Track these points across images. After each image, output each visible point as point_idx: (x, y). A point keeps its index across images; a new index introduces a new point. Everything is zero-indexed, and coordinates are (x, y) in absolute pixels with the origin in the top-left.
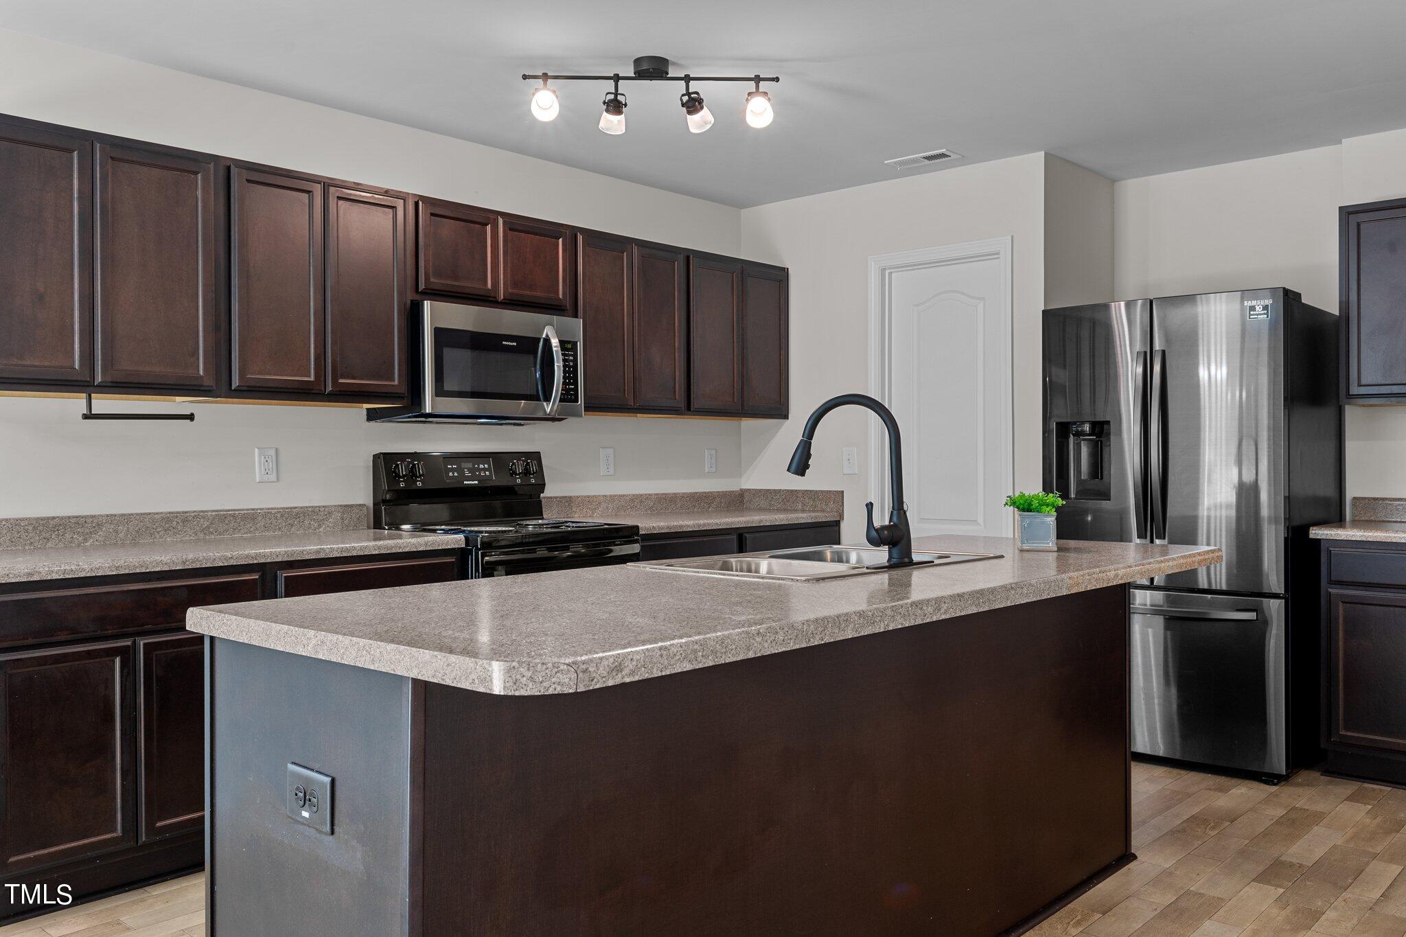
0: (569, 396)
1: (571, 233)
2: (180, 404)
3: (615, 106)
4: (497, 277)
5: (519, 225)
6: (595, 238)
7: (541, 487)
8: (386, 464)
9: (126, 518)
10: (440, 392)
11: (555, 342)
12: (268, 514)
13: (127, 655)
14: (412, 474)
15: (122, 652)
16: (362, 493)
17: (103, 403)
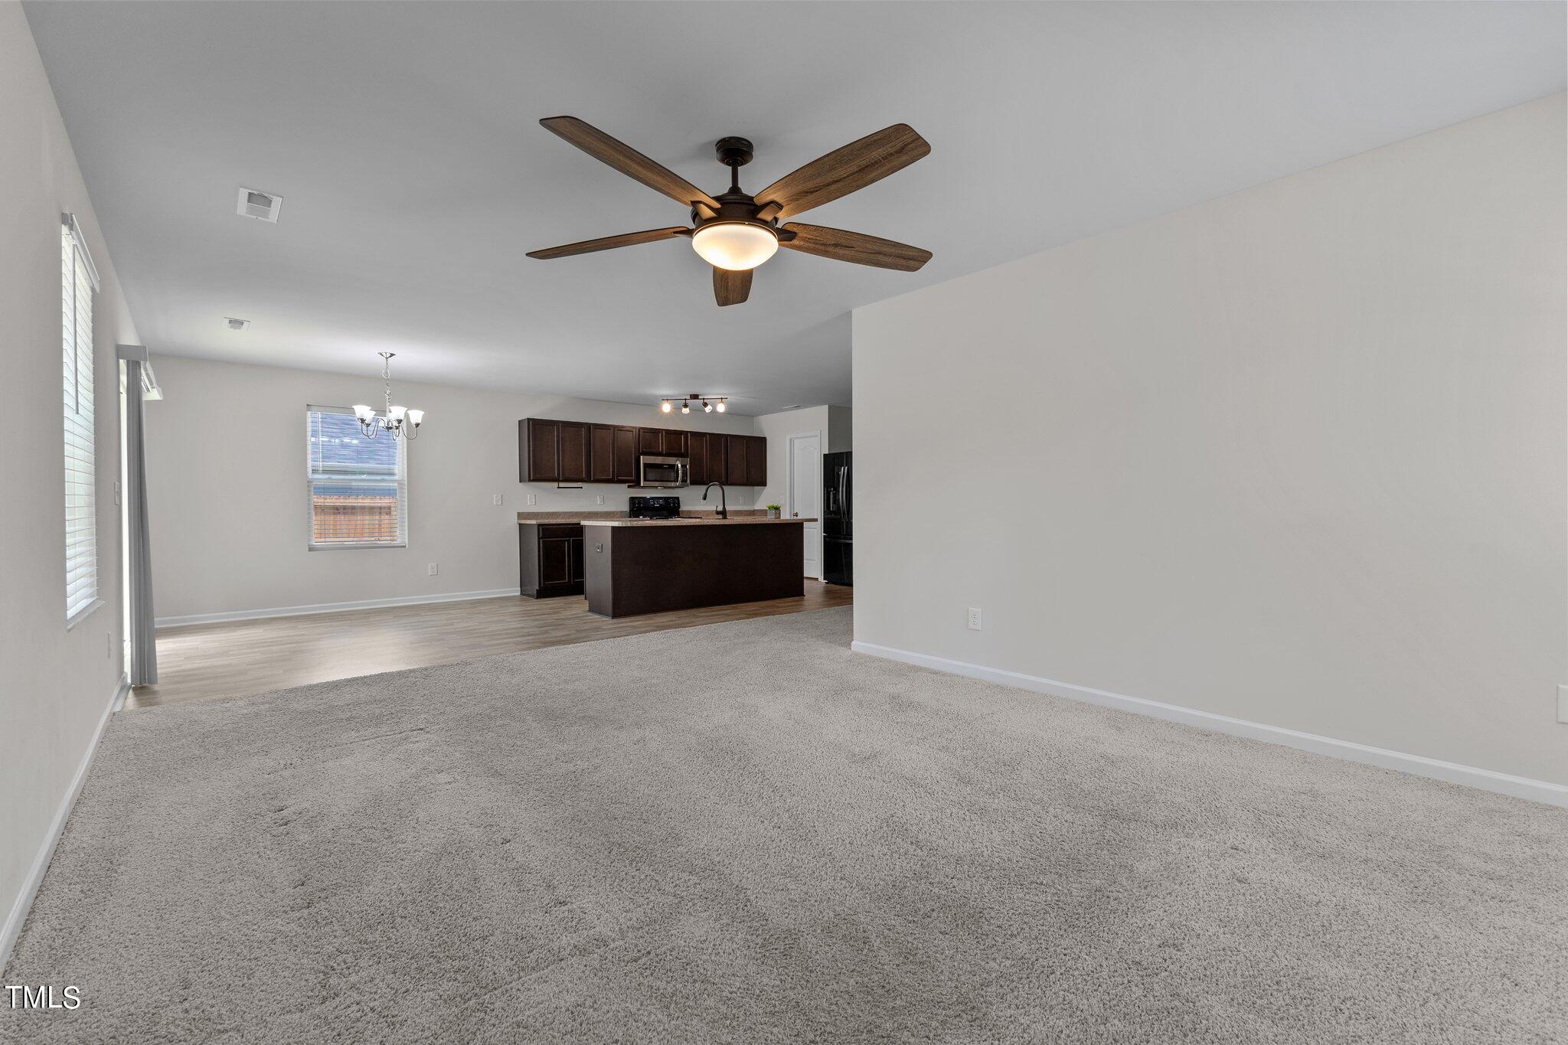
0: (684, 481)
1: (686, 433)
2: (579, 484)
3: (686, 406)
4: (662, 447)
5: (668, 432)
6: (694, 434)
7: (679, 506)
8: (632, 499)
9: (566, 513)
10: (645, 480)
11: (679, 465)
12: (601, 513)
13: (569, 541)
14: (639, 503)
15: (567, 541)
16: (626, 508)
17: (562, 485)
